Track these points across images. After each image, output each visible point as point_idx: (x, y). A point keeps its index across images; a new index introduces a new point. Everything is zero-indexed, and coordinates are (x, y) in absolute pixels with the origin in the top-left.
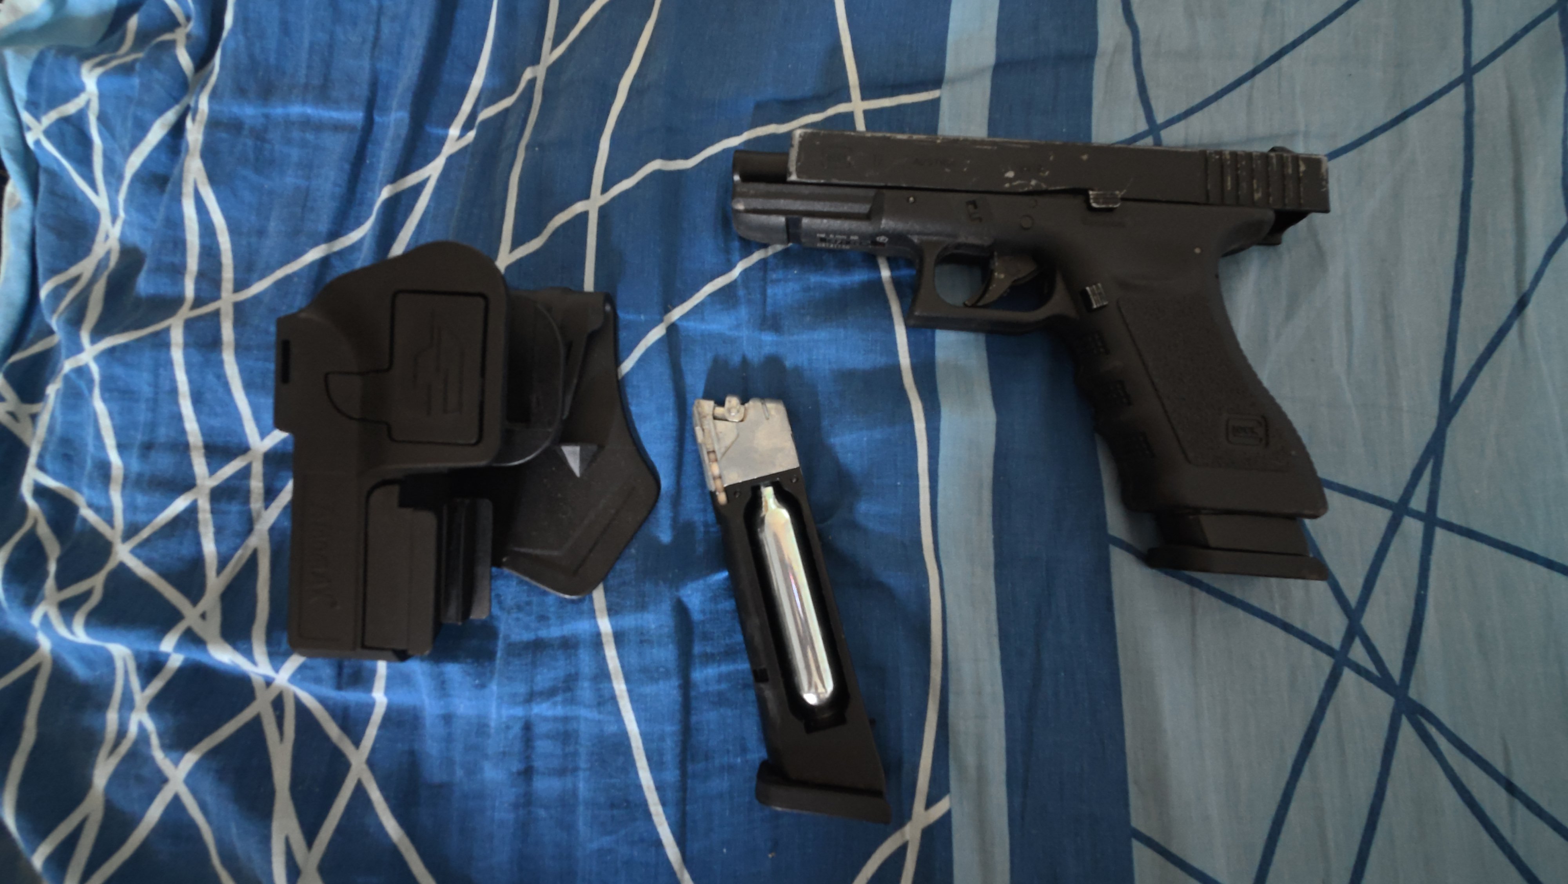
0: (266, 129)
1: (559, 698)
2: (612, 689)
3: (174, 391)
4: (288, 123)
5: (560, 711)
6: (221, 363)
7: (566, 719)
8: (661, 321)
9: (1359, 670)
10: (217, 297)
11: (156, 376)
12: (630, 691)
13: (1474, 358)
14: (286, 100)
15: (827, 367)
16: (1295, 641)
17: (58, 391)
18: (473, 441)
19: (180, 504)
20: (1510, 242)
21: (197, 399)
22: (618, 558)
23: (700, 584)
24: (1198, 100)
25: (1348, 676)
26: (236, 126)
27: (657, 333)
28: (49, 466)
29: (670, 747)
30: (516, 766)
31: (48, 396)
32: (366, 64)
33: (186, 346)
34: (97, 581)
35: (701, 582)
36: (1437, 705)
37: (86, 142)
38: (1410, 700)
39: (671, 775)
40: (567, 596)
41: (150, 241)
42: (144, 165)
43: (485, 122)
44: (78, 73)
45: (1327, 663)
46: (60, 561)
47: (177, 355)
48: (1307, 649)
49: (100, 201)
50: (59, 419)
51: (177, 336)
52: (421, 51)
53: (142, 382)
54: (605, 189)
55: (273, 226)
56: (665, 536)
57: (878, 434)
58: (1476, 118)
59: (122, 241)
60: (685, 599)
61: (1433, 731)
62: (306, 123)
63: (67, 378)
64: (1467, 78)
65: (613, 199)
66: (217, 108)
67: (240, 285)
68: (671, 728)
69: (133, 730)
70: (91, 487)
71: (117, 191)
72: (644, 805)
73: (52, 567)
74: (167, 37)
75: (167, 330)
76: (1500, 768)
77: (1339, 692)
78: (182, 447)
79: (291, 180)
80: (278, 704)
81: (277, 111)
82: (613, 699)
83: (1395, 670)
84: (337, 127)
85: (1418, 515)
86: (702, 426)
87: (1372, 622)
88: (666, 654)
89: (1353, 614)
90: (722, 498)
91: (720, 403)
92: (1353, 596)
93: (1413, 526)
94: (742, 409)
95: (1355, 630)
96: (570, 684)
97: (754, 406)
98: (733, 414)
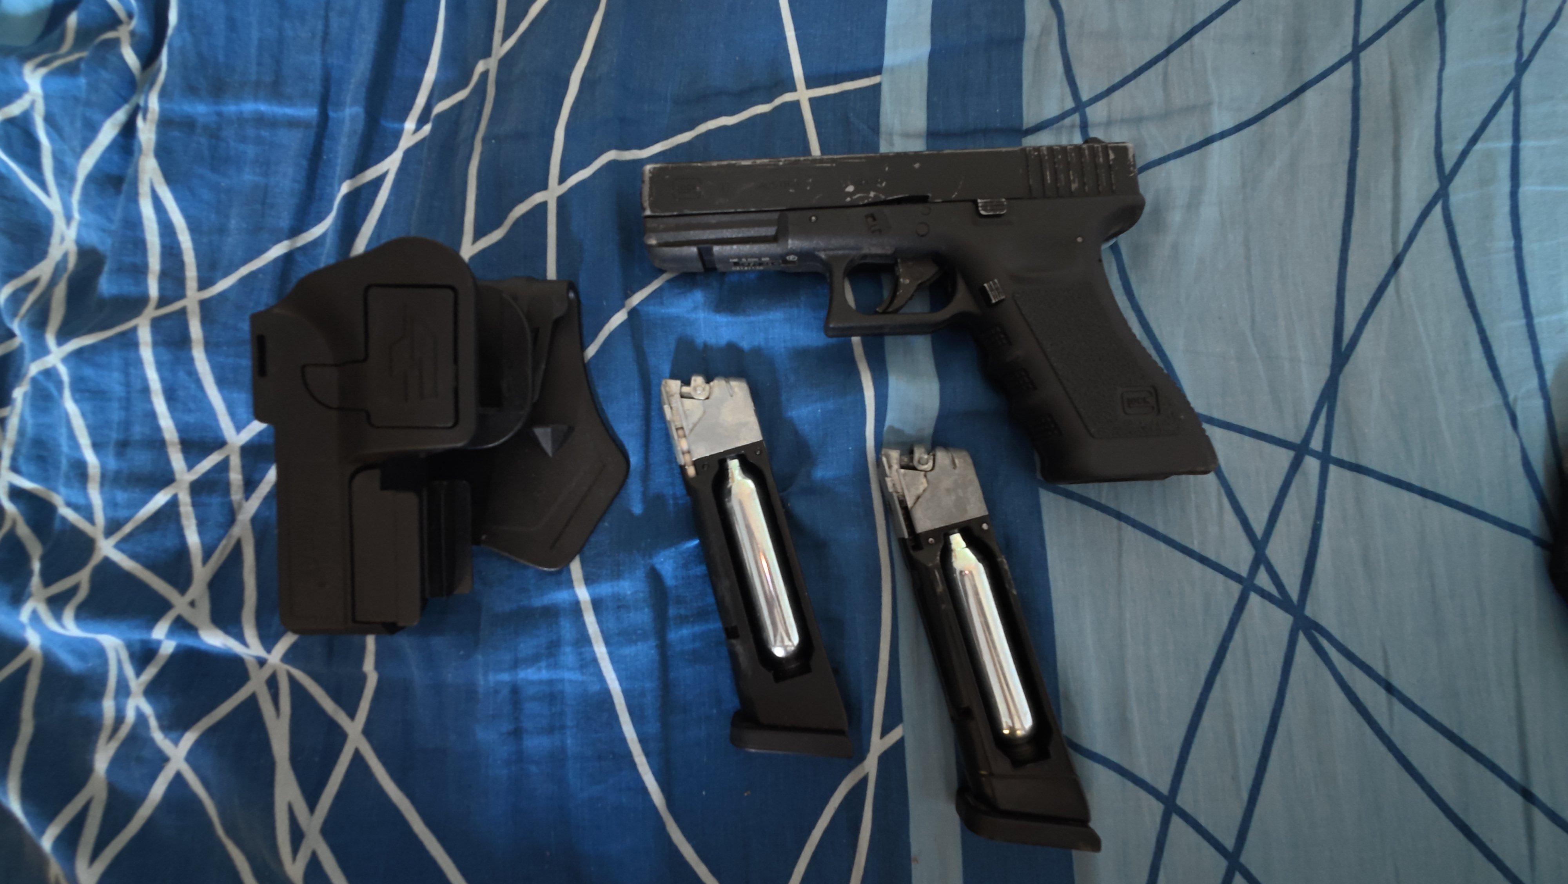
0: (219, 128)
1: (543, 664)
2: (593, 652)
3: (146, 390)
4: (241, 120)
5: (544, 674)
6: (191, 360)
7: (551, 682)
8: (622, 306)
9: (1264, 594)
10: (182, 296)
11: (127, 374)
12: (611, 654)
13: (1360, 312)
14: (238, 98)
15: (782, 345)
16: (1209, 572)
17: (25, 395)
18: (450, 424)
19: (161, 499)
20: (1389, 206)
21: (170, 396)
22: (592, 532)
23: (671, 552)
24: (1118, 79)
25: (1254, 600)
26: (189, 125)
27: (619, 318)
28: (24, 468)
29: (651, 702)
30: (506, 727)
31: (15, 400)
32: (317, 59)
33: (155, 344)
34: (83, 577)
35: (673, 549)
36: (1328, 621)
37: (33, 144)
38: (1307, 618)
39: (653, 728)
40: (546, 569)
41: (109, 241)
42: (97, 167)
43: (440, 116)
44: (20, 74)
45: (1236, 589)
46: (43, 559)
47: (147, 354)
48: (1219, 578)
49: (53, 203)
50: (30, 421)
51: (145, 335)
52: (372, 46)
53: (113, 382)
54: (562, 180)
55: (233, 223)
56: (637, 509)
57: (830, 405)
58: (1362, 93)
59: (79, 243)
60: (658, 566)
61: (1325, 642)
62: (260, 120)
63: (34, 380)
64: (1353, 57)
65: (571, 190)
66: (167, 106)
67: (204, 283)
68: (650, 684)
69: (130, 716)
70: (68, 484)
71: (70, 192)
72: (629, 755)
73: (36, 566)
74: (110, 35)
75: (134, 329)
76: (1381, 670)
77: (1246, 615)
78: (158, 444)
79: (249, 177)
80: (272, 683)
81: (231, 108)
82: (595, 661)
83: (1294, 594)
84: (292, 123)
85: (1314, 454)
86: (670, 404)
87: (1275, 551)
88: (643, 617)
89: (1259, 545)
90: (691, 471)
91: (687, 382)
92: (1259, 529)
93: (1312, 465)
94: (707, 387)
95: (1260, 560)
96: (552, 650)
97: (718, 384)
98: (699, 392)
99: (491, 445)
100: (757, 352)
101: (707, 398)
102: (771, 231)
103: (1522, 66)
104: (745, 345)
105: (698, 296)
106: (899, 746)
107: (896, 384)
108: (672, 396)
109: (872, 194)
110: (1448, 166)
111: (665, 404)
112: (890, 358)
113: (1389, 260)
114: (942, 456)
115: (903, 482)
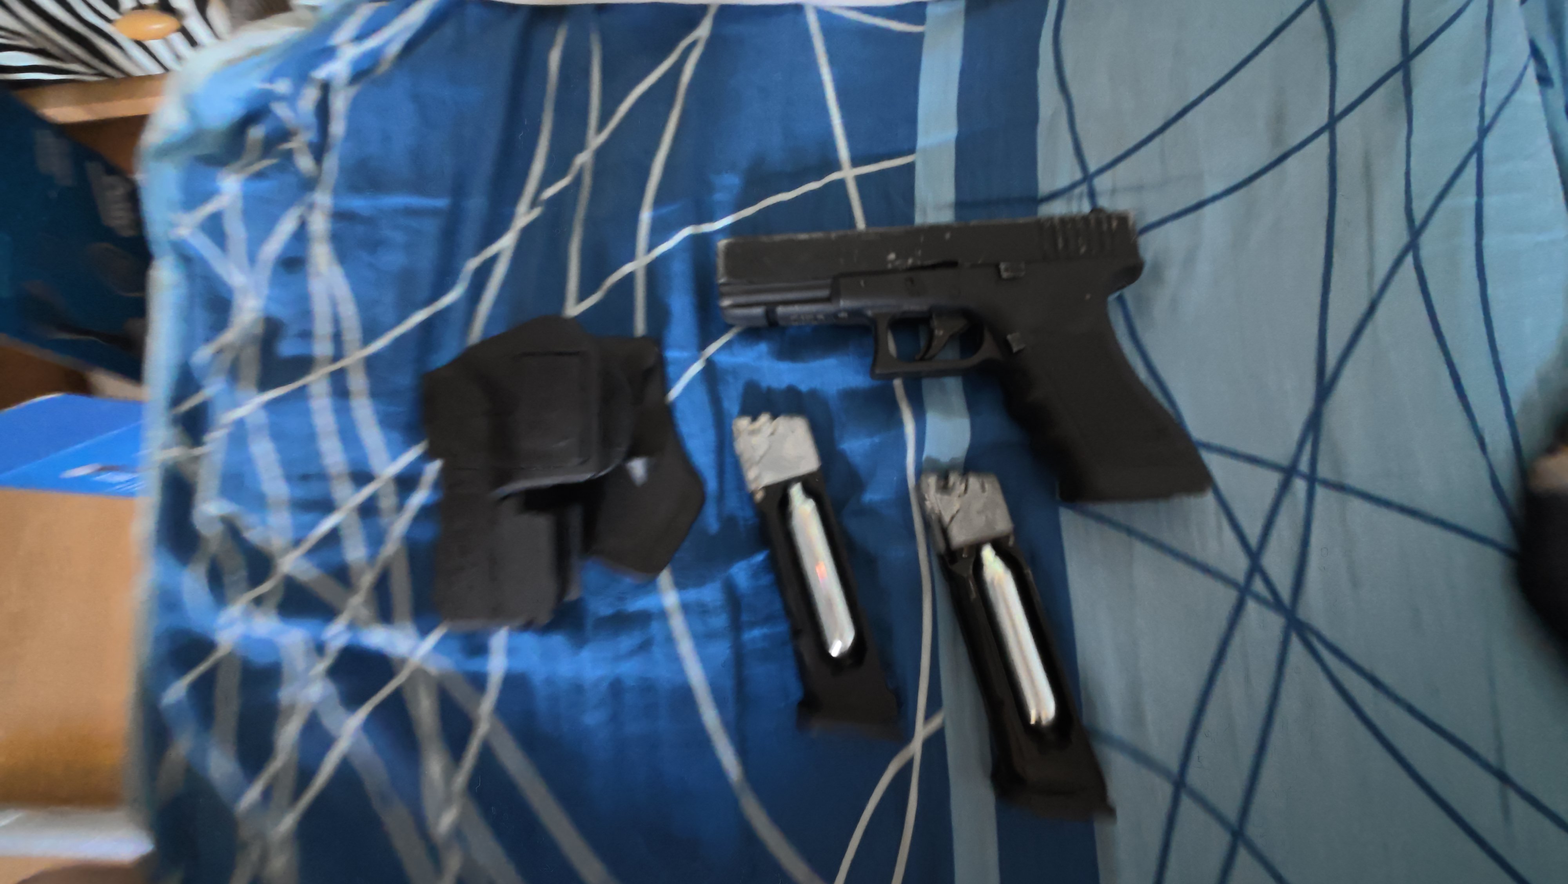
0: (376, 219)
1: (639, 658)
2: (679, 648)
4: (392, 212)
7: (646, 674)
8: (700, 356)
9: (1258, 598)
10: (347, 354)
13: (1341, 350)
15: (834, 388)
16: (1210, 579)
22: (675, 548)
23: (744, 564)
24: (1120, 153)
25: (1251, 606)
26: (353, 217)
27: (696, 368)
30: (609, 711)
32: (448, 160)
35: (745, 562)
36: (1319, 623)
38: (1298, 620)
40: (640, 577)
43: (546, 199)
44: (215, 179)
45: (1234, 594)
48: (1219, 585)
51: (319, 388)
54: (648, 251)
56: (714, 528)
57: (876, 440)
60: (733, 577)
61: (1315, 642)
62: (407, 211)
63: (229, 426)
64: (1332, 123)
65: (657, 258)
66: (338, 202)
67: (365, 344)
74: (286, 146)
75: (309, 385)
76: (1367, 667)
77: (1243, 616)
78: (325, 477)
79: (395, 258)
81: (385, 202)
82: (681, 657)
83: (1286, 597)
84: (429, 212)
85: (1303, 476)
86: (740, 439)
87: (1269, 561)
88: (721, 621)
89: (1254, 555)
90: (759, 496)
91: (755, 420)
93: (1300, 486)
94: (773, 423)
95: (1255, 567)
96: (645, 646)
97: (782, 422)
98: (766, 428)
100: (813, 394)
101: (773, 434)
102: (825, 293)
103: (1484, 131)
104: (803, 387)
105: (763, 347)
106: (940, 732)
107: (933, 420)
108: (742, 431)
109: (910, 261)
110: (1418, 222)
111: (736, 439)
112: (928, 400)
113: (1365, 304)
114: (974, 482)
115: (940, 505)
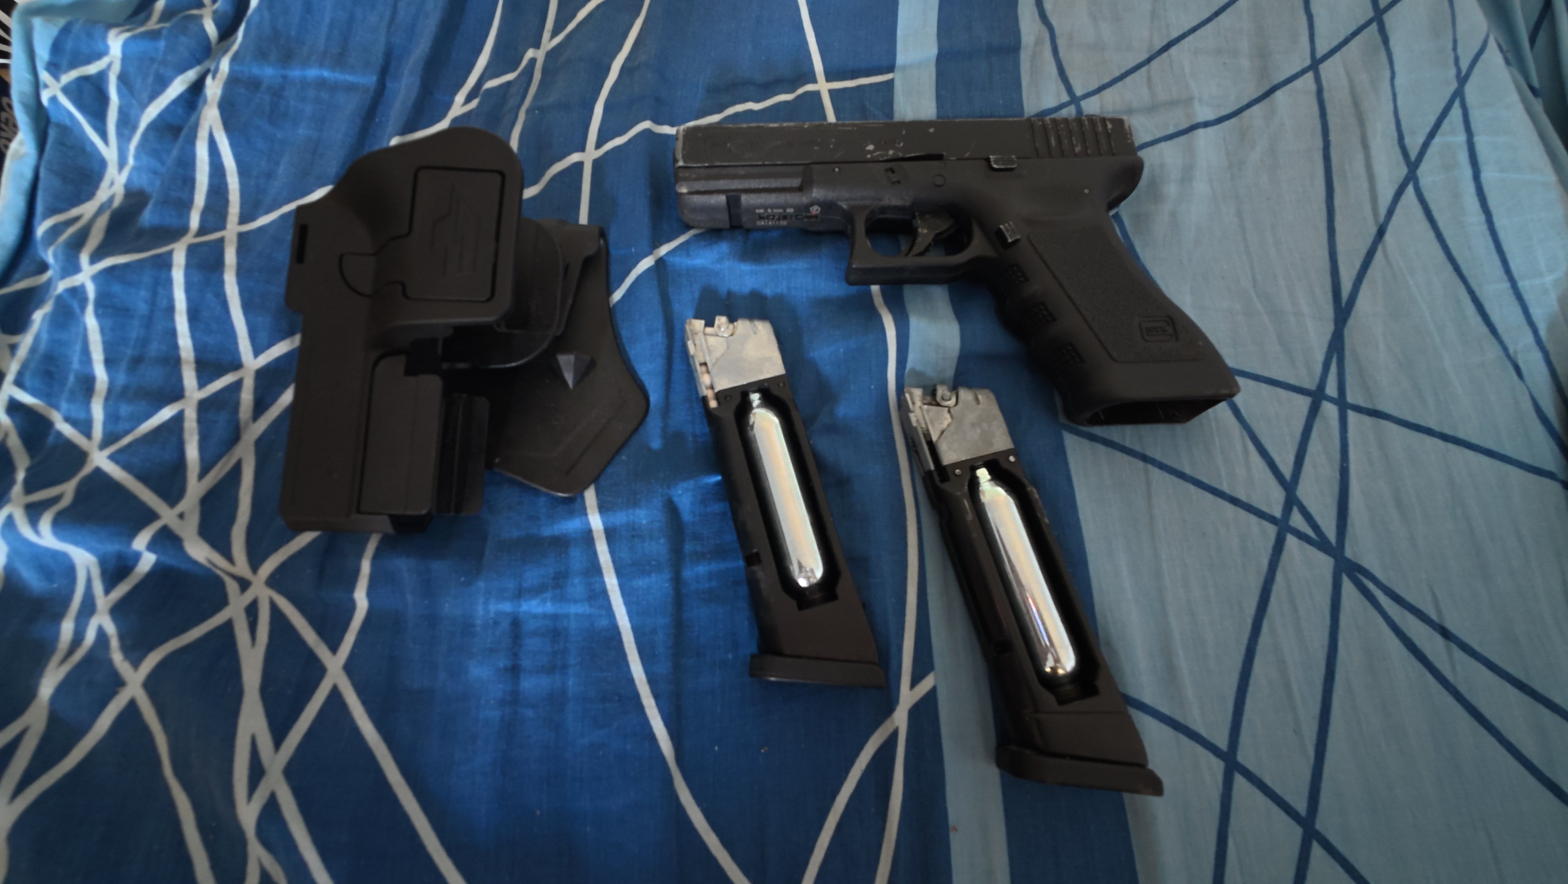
0: (283, 88)
1: (548, 595)
2: (603, 583)
3: (171, 309)
4: (304, 84)
5: (549, 608)
6: (222, 283)
7: (555, 617)
8: (651, 253)
9: (1300, 535)
10: (223, 227)
11: (155, 294)
12: (622, 586)
13: (1354, 273)
14: (305, 63)
15: (805, 295)
16: (1242, 513)
17: (45, 316)
18: (484, 299)
19: (166, 413)
21: (193, 316)
22: (609, 463)
23: (690, 484)
24: (1107, 79)
25: (1291, 541)
26: (255, 84)
27: (646, 263)
28: (28, 382)
29: (662, 640)
30: (503, 662)
31: (32, 322)
32: (383, 39)
33: (188, 267)
34: (68, 489)
35: (692, 482)
36: (1370, 561)
37: (104, 99)
38: (1347, 559)
39: (664, 667)
40: (560, 494)
41: (158, 183)
42: (161, 115)
43: (488, 90)
44: (104, 38)
45: (1272, 530)
46: (29, 470)
47: (178, 275)
48: (1253, 519)
49: (109, 152)
50: (45, 336)
51: (179, 258)
52: (434, 28)
53: (139, 301)
54: (598, 146)
55: (281, 170)
56: (656, 444)
57: (852, 344)
58: (1326, 95)
59: (127, 187)
60: (676, 499)
61: (1371, 586)
62: (321, 84)
63: (59, 298)
64: (1315, 65)
65: (607, 153)
66: (237, 68)
67: (244, 219)
68: (663, 621)
69: (90, 636)
70: (72, 399)
71: (129, 139)
72: (636, 696)
73: (20, 476)
74: (195, 12)
75: (170, 253)
76: (1434, 616)
77: (1285, 556)
78: (173, 361)
79: (303, 131)
80: (252, 611)
81: (295, 73)
82: (604, 593)
83: (1331, 535)
84: (351, 88)
85: (1331, 400)
86: (694, 341)
87: (1306, 491)
88: (658, 548)
89: (1289, 486)
90: (713, 404)
91: (710, 323)
92: (1287, 470)
93: (1330, 410)
94: (731, 326)
95: (1291, 501)
96: (559, 581)
97: (742, 325)
98: (722, 330)
99: (513, 364)
100: (779, 299)
101: (732, 335)
102: (796, 182)
103: (1462, 79)
104: (768, 292)
105: (724, 247)
106: (931, 696)
107: (918, 325)
108: (696, 334)
109: (891, 152)
110: (1413, 156)
111: (688, 340)
112: (910, 307)
113: (1373, 230)
114: (965, 395)
115: (927, 417)
